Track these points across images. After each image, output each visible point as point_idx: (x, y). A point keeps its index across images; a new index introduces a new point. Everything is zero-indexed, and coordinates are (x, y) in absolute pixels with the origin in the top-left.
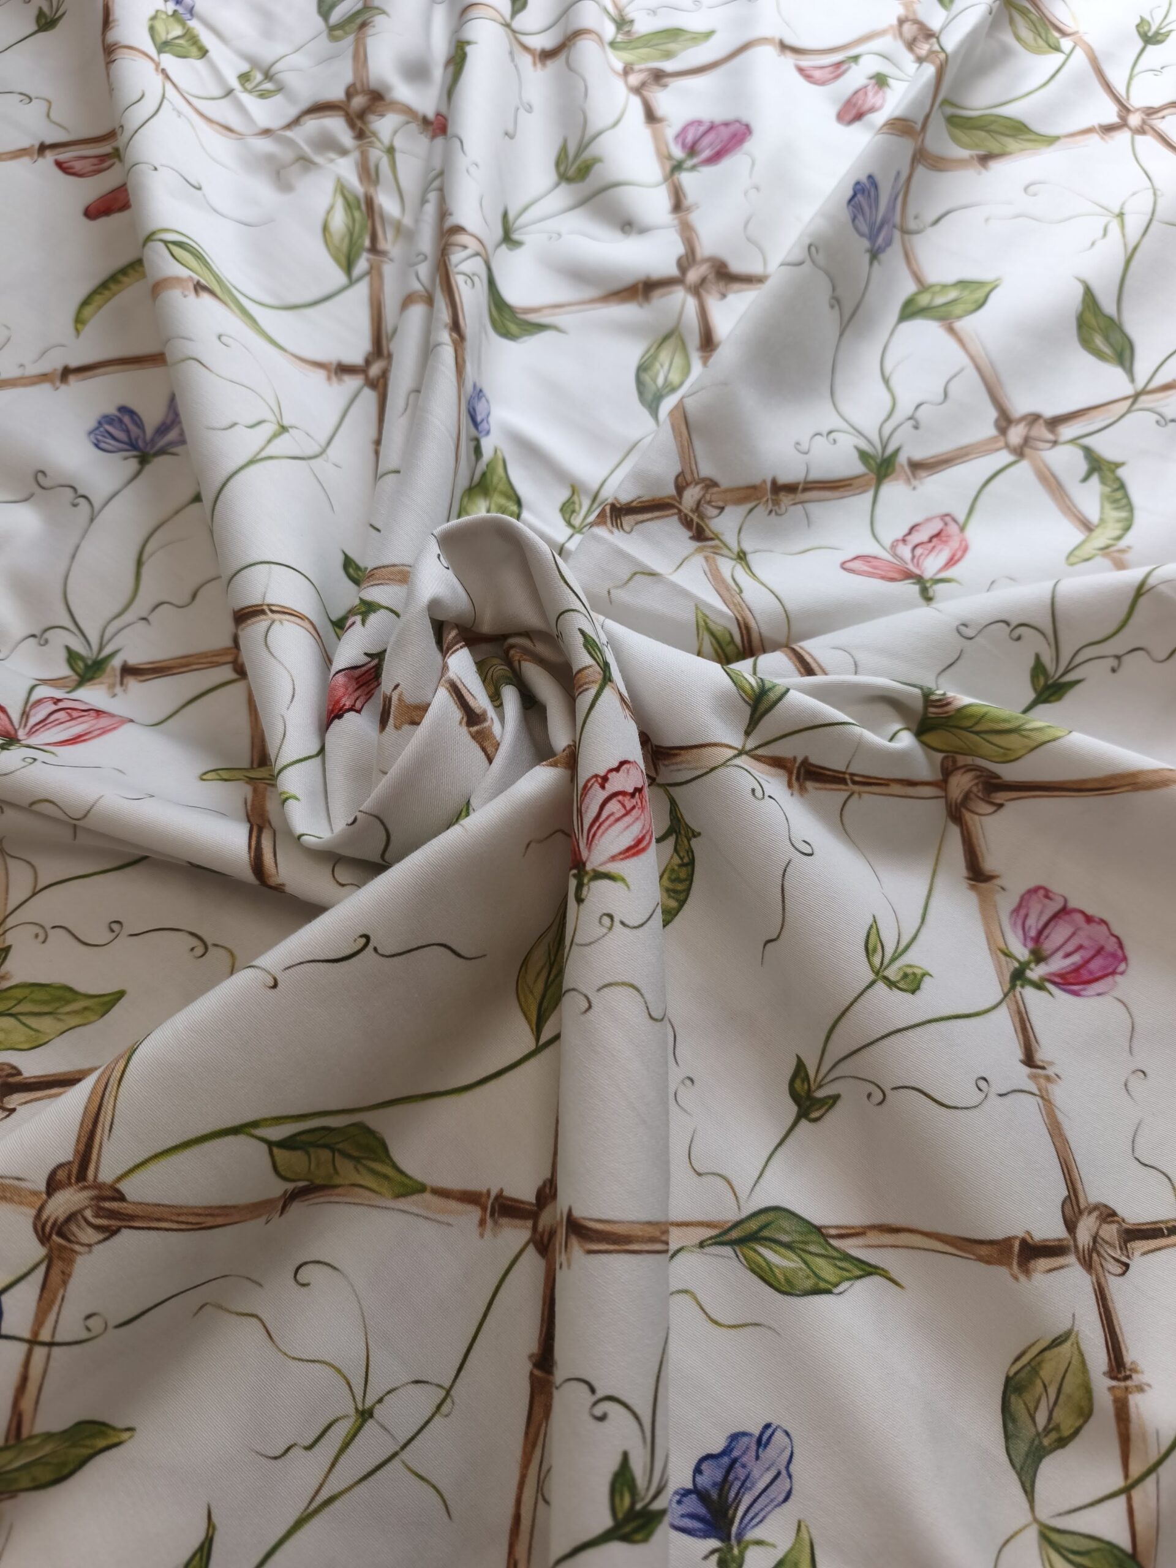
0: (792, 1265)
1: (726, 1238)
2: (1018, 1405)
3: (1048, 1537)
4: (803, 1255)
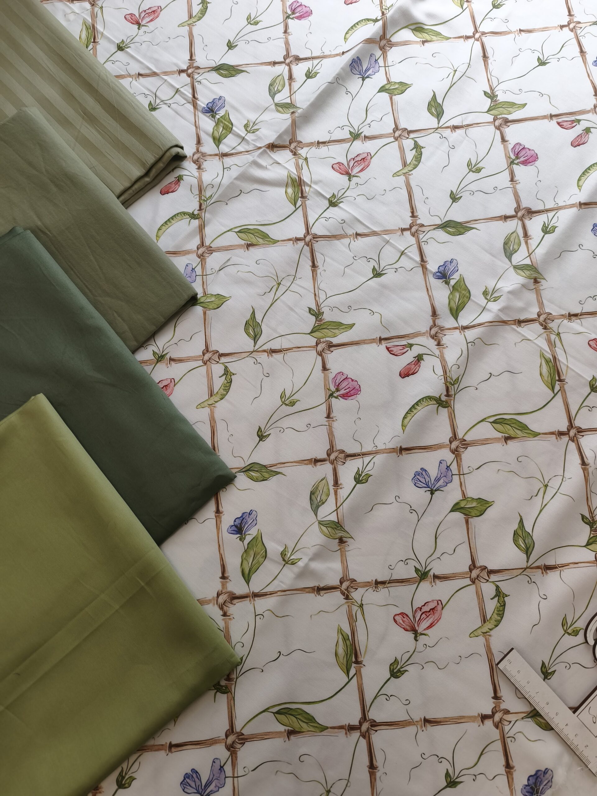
0: (258, 475)
2: (313, 497)
3: (320, 523)
4: (260, 472)
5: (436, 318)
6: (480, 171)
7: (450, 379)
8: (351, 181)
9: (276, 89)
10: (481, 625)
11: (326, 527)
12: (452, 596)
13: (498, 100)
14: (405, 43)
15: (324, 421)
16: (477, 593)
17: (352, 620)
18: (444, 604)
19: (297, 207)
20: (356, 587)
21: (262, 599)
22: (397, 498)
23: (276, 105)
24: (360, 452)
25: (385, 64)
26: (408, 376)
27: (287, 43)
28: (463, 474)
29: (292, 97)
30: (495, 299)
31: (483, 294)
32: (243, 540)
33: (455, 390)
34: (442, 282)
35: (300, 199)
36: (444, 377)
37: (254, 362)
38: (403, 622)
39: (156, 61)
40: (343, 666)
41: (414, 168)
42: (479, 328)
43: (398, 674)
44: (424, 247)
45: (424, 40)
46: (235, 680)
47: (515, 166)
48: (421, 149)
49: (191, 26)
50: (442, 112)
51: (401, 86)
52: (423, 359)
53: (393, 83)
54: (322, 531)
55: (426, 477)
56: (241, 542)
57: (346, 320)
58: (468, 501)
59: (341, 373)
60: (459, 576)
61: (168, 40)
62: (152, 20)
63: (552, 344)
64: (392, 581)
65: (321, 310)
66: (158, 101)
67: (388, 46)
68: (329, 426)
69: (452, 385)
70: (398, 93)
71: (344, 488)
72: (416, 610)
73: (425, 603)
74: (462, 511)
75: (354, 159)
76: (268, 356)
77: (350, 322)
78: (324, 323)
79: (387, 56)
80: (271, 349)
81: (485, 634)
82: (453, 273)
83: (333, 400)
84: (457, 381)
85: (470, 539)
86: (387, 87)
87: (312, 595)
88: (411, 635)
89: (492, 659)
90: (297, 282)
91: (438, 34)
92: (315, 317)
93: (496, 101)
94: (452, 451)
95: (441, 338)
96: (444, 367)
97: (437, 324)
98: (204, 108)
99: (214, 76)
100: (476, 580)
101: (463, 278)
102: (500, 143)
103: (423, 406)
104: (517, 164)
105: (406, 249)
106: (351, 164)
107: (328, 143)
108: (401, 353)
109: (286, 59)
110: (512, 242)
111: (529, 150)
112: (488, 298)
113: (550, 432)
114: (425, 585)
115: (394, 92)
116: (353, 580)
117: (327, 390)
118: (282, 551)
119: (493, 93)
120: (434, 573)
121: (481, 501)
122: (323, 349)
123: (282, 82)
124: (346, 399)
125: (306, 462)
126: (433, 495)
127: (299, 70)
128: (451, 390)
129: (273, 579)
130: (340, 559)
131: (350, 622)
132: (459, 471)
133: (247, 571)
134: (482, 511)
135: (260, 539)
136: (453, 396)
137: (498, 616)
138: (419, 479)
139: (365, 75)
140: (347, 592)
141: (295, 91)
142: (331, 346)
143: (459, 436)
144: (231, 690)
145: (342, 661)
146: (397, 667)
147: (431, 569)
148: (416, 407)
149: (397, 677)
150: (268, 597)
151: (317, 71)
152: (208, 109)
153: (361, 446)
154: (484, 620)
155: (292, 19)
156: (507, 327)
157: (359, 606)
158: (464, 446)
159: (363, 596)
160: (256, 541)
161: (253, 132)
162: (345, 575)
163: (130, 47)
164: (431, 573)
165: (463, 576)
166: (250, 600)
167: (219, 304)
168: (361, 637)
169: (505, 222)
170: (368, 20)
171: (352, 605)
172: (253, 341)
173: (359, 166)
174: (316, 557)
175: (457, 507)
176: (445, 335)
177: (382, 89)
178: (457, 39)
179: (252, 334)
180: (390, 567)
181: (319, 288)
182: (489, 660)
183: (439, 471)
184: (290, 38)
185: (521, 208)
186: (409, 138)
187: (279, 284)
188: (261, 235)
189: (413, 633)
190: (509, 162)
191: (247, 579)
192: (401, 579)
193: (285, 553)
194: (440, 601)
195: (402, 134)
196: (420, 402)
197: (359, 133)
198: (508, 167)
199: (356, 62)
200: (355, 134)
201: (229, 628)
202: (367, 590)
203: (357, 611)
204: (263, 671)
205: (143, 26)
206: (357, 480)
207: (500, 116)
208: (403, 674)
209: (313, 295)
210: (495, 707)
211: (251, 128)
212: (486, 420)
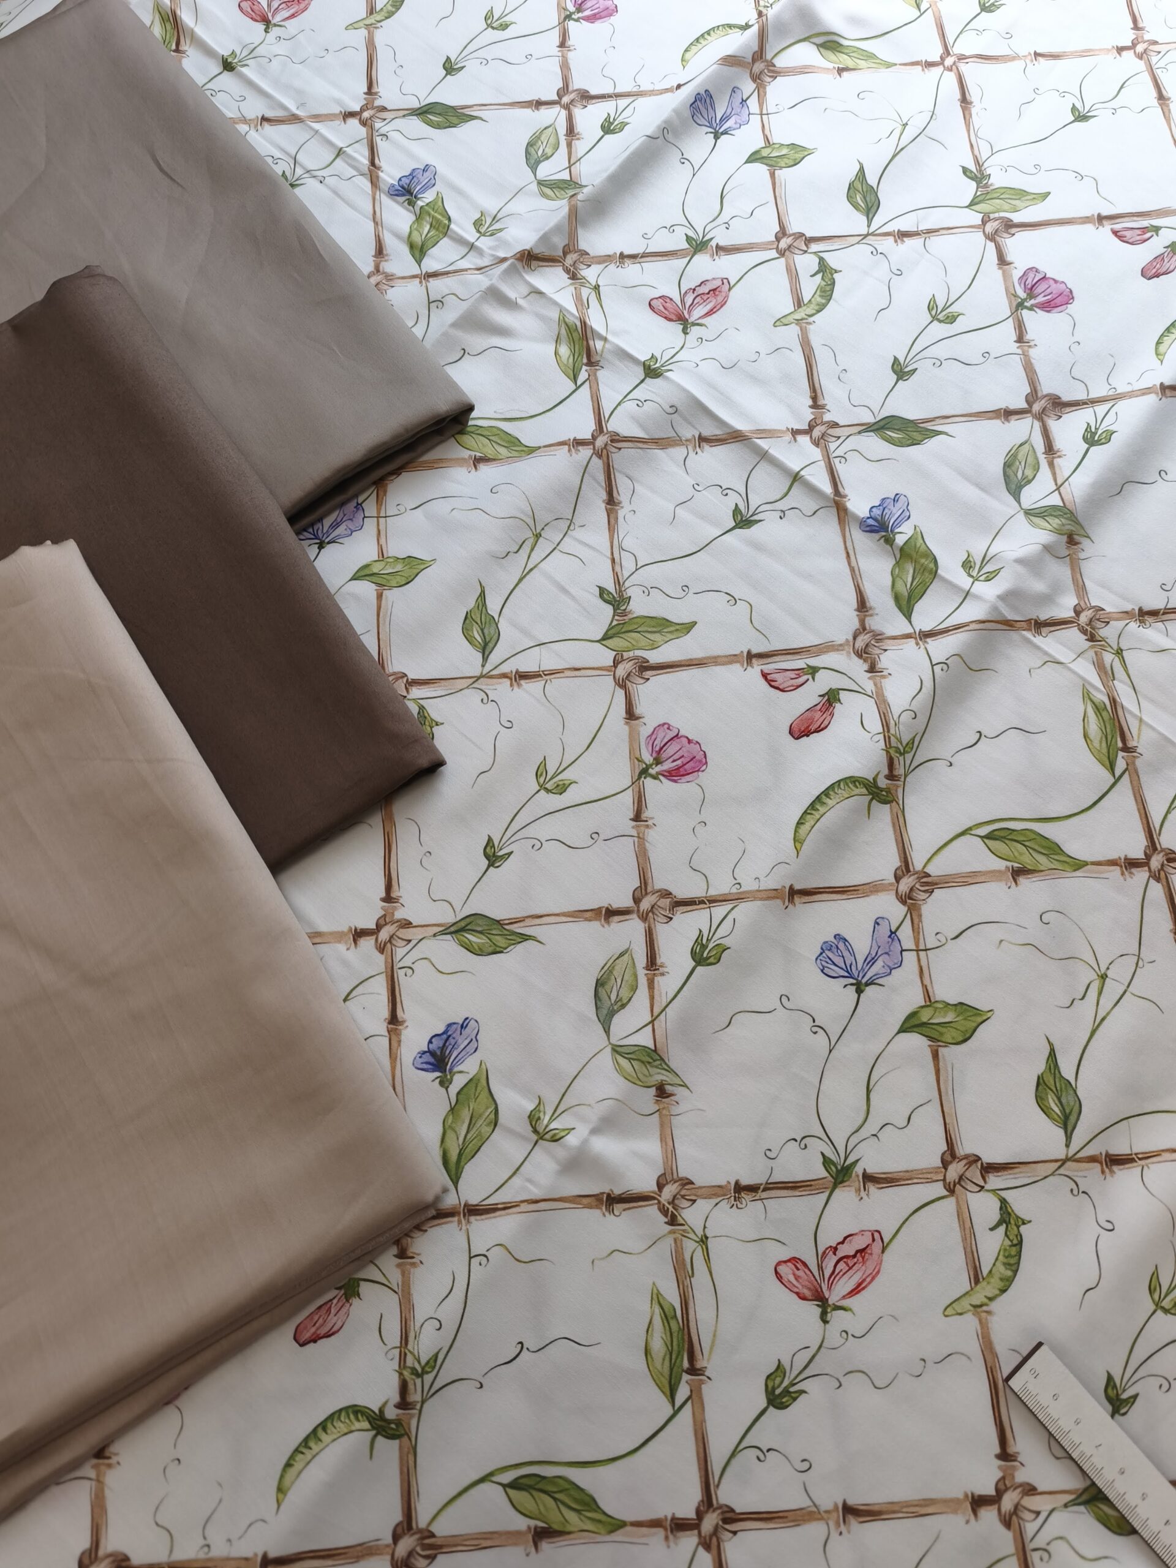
0: (483, 941)
2: (602, 992)
3: (616, 1050)
4: (489, 936)
5: (867, 614)
6: (955, 321)
7: (896, 740)
8: (688, 333)
9: (540, 153)
10: (970, 1288)
11: (629, 1059)
12: (904, 1223)
13: (991, 185)
14: (803, 70)
15: (628, 827)
16: (959, 1215)
17: (683, 1272)
18: (886, 1240)
19: (579, 383)
20: (693, 1198)
21: (486, 1219)
22: (784, 999)
23: (541, 183)
24: (704, 895)
25: (761, 110)
26: (808, 736)
27: (565, 67)
28: (926, 950)
29: (572, 168)
30: (988, 576)
31: (962, 566)
32: (446, 1085)
33: (907, 765)
34: (878, 540)
35: (584, 368)
36: (885, 736)
37: (482, 700)
38: (796, 1279)
39: (299, 94)
40: (663, 1379)
41: (818, 311)
42: (958, 635)
43: (784, 1400)
44: (840, 468)
45: (841, 66)
46: (418, 1407)
47: (1025, 312)
48: (832, 275)
49: (372, 29)
50: (876, 203)
51: (792, 152)
52: (839, 700)
53: (777, 146)
54: (619, 1069)
55: (846, 954)
56: (444, 1090)
57: (678, 613)
58: (936, 1009)
59: (666, 726)
60: (920, 1176)
61: (324, 53)
62: (293, 16)
63: (1106, 673)
64: (771, 1186)
65: (625, 594)
66: (299, 171)
67: (769, 74)
68: (639, 837)
69: (901, 754)
70: (786, 164)
71: (668, 973)
72: (824, 1252)
73: (845, 1238)
74: (924, 1030)
75: (694, 290)
76: (511, 685)
77: (686, 619)
78: (630, 619)
79: (765, 95)
80: (517, 672)
81: (979, 1310)
82: (900, 521)
83: (649, 782)
84: (911, 746)
85: (943, 1094)
86: (765, 153)
87: (596, 1213)
88: (812, 1310)
89: (996, 1367)
90: (578, 533)
91: (870, 56)
92: (611, 607)
93: (986, 186)
94: (901, 897)
95: (876, 656)
96: (885, 716)
97: (868, 628)
98: (393, 186)
99: (416, 125)
100: (958, 1186)
101: (921, 533)
102: (996, 267)
103: (839, 798)
104: (1031, 309)
105: (802, 469)
106: (689, 300)
107: (642, 257)
108: (793, 686)
109: (563, 96)
110: (1020, 463)
111: (1056, 281)
112: (974, 574)
113: (1109, 861)
114: (844, 1196)
115: (778, 163)
116: (687, 1181)
117: (636, 760)
118: (532, 1111)
119: (980, 171)
120: (865, 1170)
121: (966, 1010)
122: (629, 675)
123: (552, 140)
124: (675, 781)
125: (588, 915)
126: (862, 995)
127: (589, 118)
128: (897, 766)
129: (510, 1174)
130: (658, 1133)
131: (679, 1277)
132: (917, 943)
133: (453, 1155)
134: (966, 1031)
135: (485, 1084)
136: (902, 779)
137: (1006, 1269)
138: (830, 959)
139: (720, 129)
140: (673, 1208)
141: (579, 158)
142: (645, 668)
143: (915, 864)
144: (408, 1431)
145: (659, 1367)
146: (782, 1382)
147: (857, 1161)
148: (824, 801)
149: (782, 1407)
150: (500, 1216)
151: (625, 120)
152: (400, 189)
153: (707, 882)
154: (976, 1278)
155: (577, 20)
156: (1014, 635)
157: (698, 1240)
158: (927, 888)
159: (707, 1217)
160: (476, 1087)
161: (491, 235)
162: (669, 1168)
163: (247, 65)
164: (859, 1170)
165: (929, 1176)
166: (460, 1222)
167: (410, 576)
168: (703, 1313)
169: (1006, 422)
170: (730, 26)
171: (683, 1238)
172: (480, 655)
173: (705, 304)
174: (606, 1125)
175: (914, 1021)
176: (886, 650)
177: (755, 157)
178: (908, 67)
179: (480, 640)
180: (768, 1153)
181: (621, 548)
182: (989, 1370)
183: (874, 941)
184: (571, 56)
185: (1039, 395)
186: (809, 251)
187: (538, 536)
188: (504, 441)
189: (818, 1305)
190: (1014, 304)
191: (453, 1172)
192: (791, 1180)
193: (537, 1116)
194: (878, 1232)
195: (794, 244)
196: (833, 790)
197: (704, 239)
198: (1012, 314)
199: (703, 101)
200: (698, 242)
201: (412, 1287)
202: (717, 1204)
203: (693, 1253)
204: (482, 1386)
205: (275, 25)
206: (697, 957)
207: (996, 215)
208: (795, 1399)
209: (609, 562)
210: (1003, 1478)
211: (488, 228)
212: (973, 832)
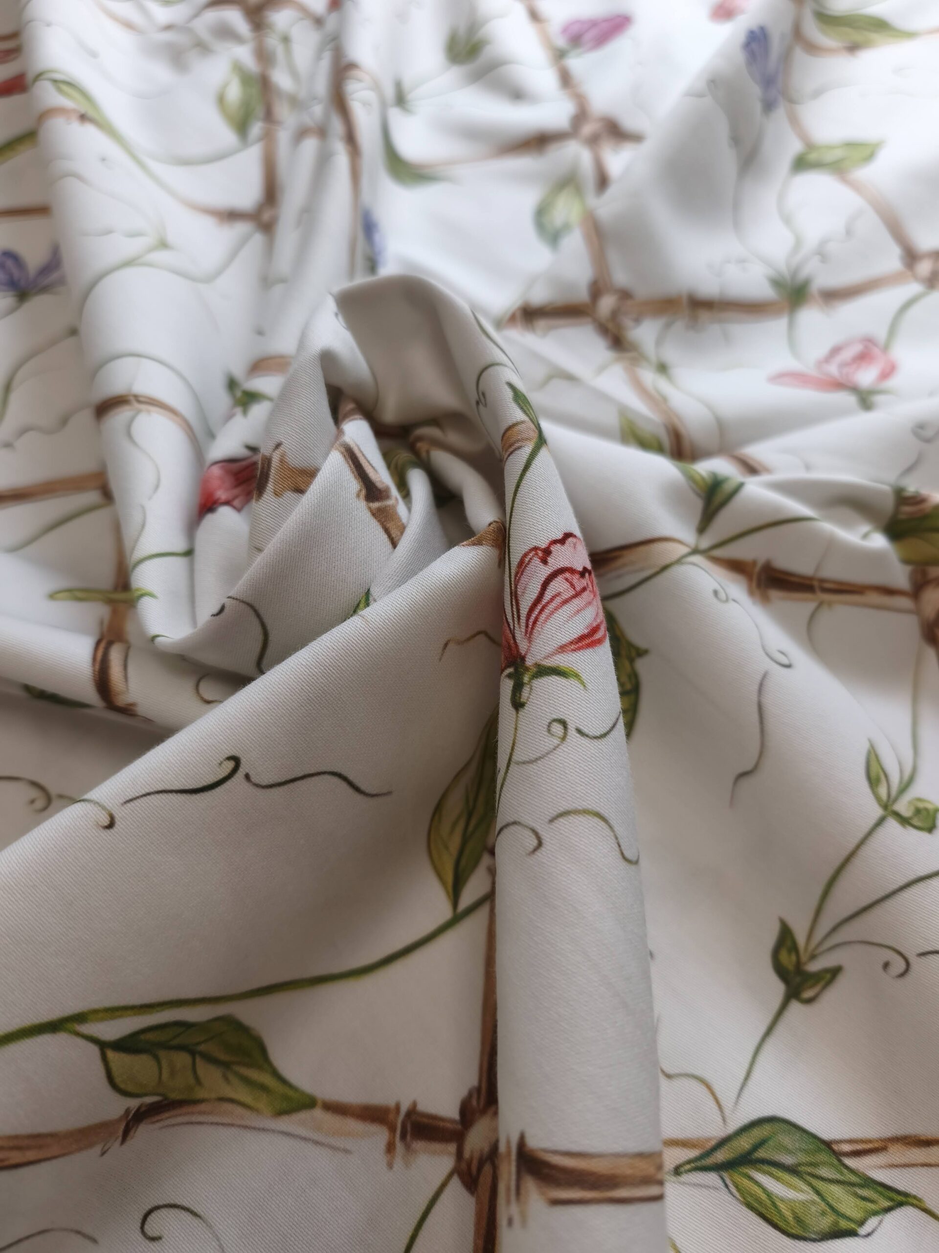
0: (801, 1197)
1: (709, 1161)
4: (814, 1182)
